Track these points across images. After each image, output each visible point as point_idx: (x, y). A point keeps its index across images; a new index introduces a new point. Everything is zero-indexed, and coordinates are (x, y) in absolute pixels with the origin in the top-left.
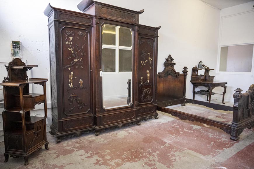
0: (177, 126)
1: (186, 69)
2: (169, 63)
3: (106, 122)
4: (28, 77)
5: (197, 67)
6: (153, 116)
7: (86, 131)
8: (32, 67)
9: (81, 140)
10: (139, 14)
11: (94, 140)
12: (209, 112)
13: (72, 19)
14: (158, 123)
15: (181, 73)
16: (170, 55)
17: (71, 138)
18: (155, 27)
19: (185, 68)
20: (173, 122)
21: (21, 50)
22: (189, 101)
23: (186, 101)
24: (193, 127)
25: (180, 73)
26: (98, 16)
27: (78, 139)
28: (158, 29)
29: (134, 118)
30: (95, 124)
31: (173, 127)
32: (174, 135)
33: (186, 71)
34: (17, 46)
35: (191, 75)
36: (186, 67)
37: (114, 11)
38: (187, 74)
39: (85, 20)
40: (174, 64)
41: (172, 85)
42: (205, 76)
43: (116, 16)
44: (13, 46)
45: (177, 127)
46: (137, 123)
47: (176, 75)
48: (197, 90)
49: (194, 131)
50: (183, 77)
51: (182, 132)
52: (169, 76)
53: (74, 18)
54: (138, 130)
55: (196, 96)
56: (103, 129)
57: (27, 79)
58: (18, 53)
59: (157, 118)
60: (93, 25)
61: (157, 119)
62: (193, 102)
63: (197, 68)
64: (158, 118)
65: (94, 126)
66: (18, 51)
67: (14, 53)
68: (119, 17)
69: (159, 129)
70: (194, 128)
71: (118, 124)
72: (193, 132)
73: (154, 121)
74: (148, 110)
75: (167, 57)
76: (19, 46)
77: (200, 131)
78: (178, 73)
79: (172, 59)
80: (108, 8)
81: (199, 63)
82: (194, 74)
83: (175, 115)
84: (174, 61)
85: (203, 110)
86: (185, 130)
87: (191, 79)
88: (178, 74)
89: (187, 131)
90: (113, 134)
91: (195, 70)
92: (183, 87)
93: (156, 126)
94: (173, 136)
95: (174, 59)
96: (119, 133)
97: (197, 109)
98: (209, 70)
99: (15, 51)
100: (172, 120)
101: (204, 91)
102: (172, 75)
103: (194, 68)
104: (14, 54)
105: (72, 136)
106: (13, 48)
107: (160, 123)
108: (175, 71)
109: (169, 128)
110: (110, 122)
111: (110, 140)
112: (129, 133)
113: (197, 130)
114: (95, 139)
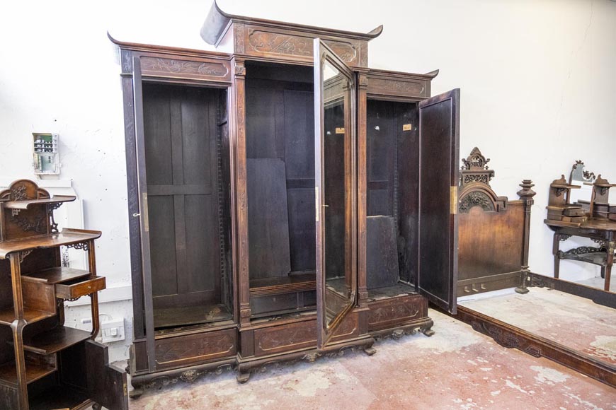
0: (485, 365)
1: (530, 187)
2: (473, 172)
3: (271, 345)
4: (57, 225)
5: (567, 179)
6: (416, 329)
7: (214, 369)
8: (62, 202)
9: (195, 394)
10: (368, 40)
11: (229, 399)
12: (602, 321)
13: (171, 70)
14: (430, 349)
15: (513, 197)
16: (476, 149)
17: (171, 386)
18: (423, 72)
19: (527, 185)
20: (477, 351)
21: (57, 155)
22: (541, 281)
23: (529, 278)
24: (536, 374)
25: (509, 200)
26: (242, 56)
27: (189, 392)
28: (432, 77)
29: (356, 334)
30: (239, 349)
31: (471, 370)
32: (470, 400)
33: (528, 193)
34: (45, 145)
35: (546, 204)
36: (529, 182)
37: (291, 37)
38: (532, 202)
39: (209, 69)
40: (491, 174)
41: (484, 233)
42: (595, 206)
43: (297, 50)
44: (36, 145)
45: (486, 369)
46: (366, 348)
47: (495, 204)
48: (566, 245)
49: (538, 390)
50: (520, 210)
51: (498, 392)
52: (474, 208)
53: (177, 66)
54: (361, 374)
55: (563, 263)
56: (260, 366)
57: (53, 230)
58: (50, 162)
59: (428, 333)
60: (230, 80)
61: (429, 336)
62: (553, 285)
63: (567, 182)
64: (433, 334)
65: (236, 354)
66: (49, 157)
67: (40, 161)
68: (305, 54)
69: (428, 375)
70: (540, 379)
71: (304, 353)
72: (535, 395)
73: (419, 342)
74: (402, 311)
75: (469, 155)
76: (52, 145)
77: (560, 394)
78: (504, 200)
79: (482, 161)
80: (271, 30)
81: (574, 167)
82: (557, 199)
83: (484, 329)
84: (490, 166)
85: (584, 313)
86: (509, 383)
87: (548, 215)
88: (504, 202)
89: (515, 389)
90: (286, 383)
91: (559, 189)
92: (521, 238)
93: (422, 360)
94: (465, 404)
95: (489, 160)
96: (306, 378)
97: (564, 308)
98: (608, 188)
99: (42, 157)
100: (476, 342)
101: (591, 250)
102: (484, 207)
103: (555, 182)
104: (40, 165)
105: (174, 381)
106: (36, 149)
107: (436, 350)
108: (492, 194)
109: (458, 372)
110: (281, 344)
111: (272, 401)
112: (334, 382)
113: (549, 388)
114: (233, 395)
